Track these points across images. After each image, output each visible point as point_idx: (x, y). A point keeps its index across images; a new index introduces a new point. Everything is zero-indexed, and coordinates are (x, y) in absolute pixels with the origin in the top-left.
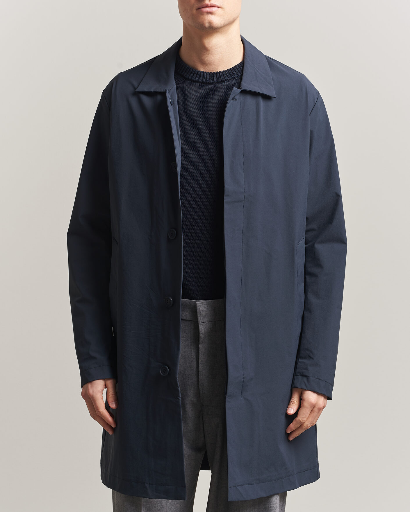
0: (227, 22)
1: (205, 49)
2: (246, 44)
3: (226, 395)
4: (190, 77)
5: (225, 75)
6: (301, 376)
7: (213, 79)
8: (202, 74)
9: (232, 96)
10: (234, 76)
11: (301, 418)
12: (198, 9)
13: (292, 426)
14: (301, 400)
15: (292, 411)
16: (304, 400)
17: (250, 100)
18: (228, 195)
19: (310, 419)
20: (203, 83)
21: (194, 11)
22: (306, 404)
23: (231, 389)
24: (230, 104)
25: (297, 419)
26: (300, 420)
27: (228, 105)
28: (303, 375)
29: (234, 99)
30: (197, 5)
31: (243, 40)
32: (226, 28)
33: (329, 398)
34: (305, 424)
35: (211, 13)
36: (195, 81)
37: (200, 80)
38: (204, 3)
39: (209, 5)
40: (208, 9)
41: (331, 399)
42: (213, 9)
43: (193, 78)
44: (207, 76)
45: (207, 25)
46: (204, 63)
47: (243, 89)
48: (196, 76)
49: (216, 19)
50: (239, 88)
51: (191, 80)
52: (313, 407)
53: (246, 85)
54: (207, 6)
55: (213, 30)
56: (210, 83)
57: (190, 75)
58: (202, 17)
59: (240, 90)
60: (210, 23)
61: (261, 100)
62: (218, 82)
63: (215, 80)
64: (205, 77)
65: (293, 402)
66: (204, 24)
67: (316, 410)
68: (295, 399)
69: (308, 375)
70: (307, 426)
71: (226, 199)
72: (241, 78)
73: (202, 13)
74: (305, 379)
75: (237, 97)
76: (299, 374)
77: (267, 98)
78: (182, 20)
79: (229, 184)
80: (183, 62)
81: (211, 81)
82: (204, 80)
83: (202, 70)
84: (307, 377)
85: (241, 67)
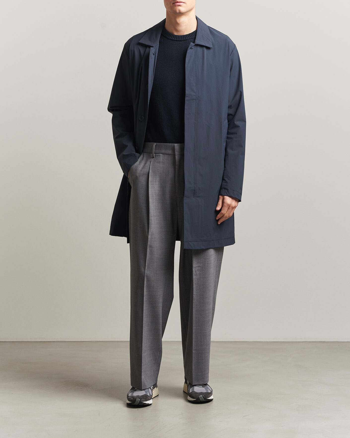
0: (188, 10)
1: (177, 24)
2: (198, 20)
3: (184, 196)
4: (170, 38)
5: (188, 37)
6: (224, 189)
7: (182, 39)
8: (176, 36)
9: (190, 47)
10: (192, 37)
11: (223, 212)
12: (173, 4)
13: (219, 216)
14: (223, 202)
15: (218, 208)
16: (224, 203)
17: (199, 49)
18: (187, 97)
19: (228, 212)
20: (176, 41)
21: (171, 4)
22: (225, 205)
23: (186, 193)
24: (189, 51)
25: (221, 212)
26: (222, 213)
27: (188, 52)
28: (225, 189)
29: (191, 48)
30: (173, 2)
31: (197, 18)
32: (188, 13)
33: (240, 201)
34: (225, 215)
35: (180, 6)
36: (173, 40)
37: (175, 39)
38: (176, 1)
39: (179, 2)
40: (178, 4)
41: (241, 201)
42: (181, 4)
43: (172, 38)
44: (178, 37)
45: (178, 11)
46: (177, 31)
47: (196, 43)
48: (173, 37)
49: (182, 9)
50: (194, 43)
51: (171, 39)
52: (229, 206)
53: (197, 42)
54: (178, 2)
55: (181, 14)
56: (180, 41)
57: (170, 37)
58: (175, 7)
59: (195, 44)
60: (179, 10)
61: (205, 49)
62: (184, 40)
63: (183, 39)
64: (177, 38)
65: (219, 204)
66: (176, 11)
67: (231, 208)
68: (220, 202)
69: (228, 188)
70: (226, 216)
71: (186, 99)
72: (195, 38)
73: (175, 6)
74: (226, 191)
75: (193, 47)
76: (223, 188)
77: (208, 48)
78: (165, 9)
79: (188, 91)
80: (167, 30)
81: (181, 40)
82: (177, 39)
83: (176, 34)
84: (227, 189)
85: (195, 33)
